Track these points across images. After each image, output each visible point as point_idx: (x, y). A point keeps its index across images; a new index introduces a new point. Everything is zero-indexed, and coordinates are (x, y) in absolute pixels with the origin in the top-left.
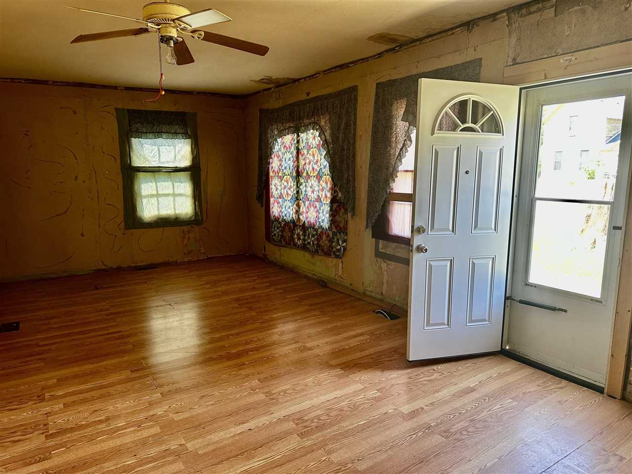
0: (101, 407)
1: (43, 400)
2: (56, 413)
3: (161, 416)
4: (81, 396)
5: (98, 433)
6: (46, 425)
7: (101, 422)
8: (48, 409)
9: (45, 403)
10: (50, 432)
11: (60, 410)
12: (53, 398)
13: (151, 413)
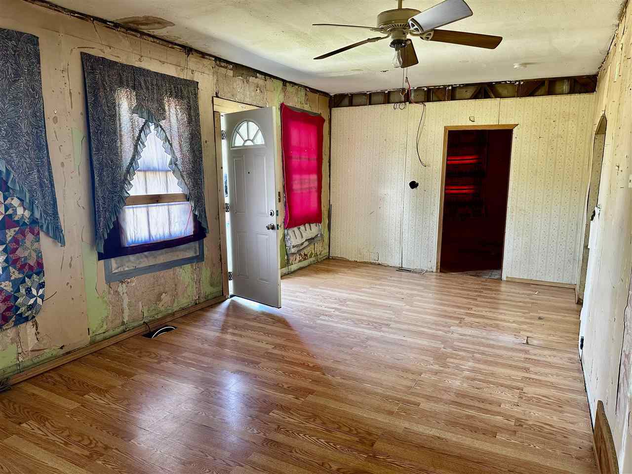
0: (472, 389)
1: (518, 420)
2: (510, 402)
3: (438, 364)
4: (481, 405)
5: (486, 375)
6: (520, 397)
7: (480, 380)
8: (515, 409)
9: (517, 416)
10: (518, 391)
11: (505, 403)
12: (507, 417)
13: (442, 369)
